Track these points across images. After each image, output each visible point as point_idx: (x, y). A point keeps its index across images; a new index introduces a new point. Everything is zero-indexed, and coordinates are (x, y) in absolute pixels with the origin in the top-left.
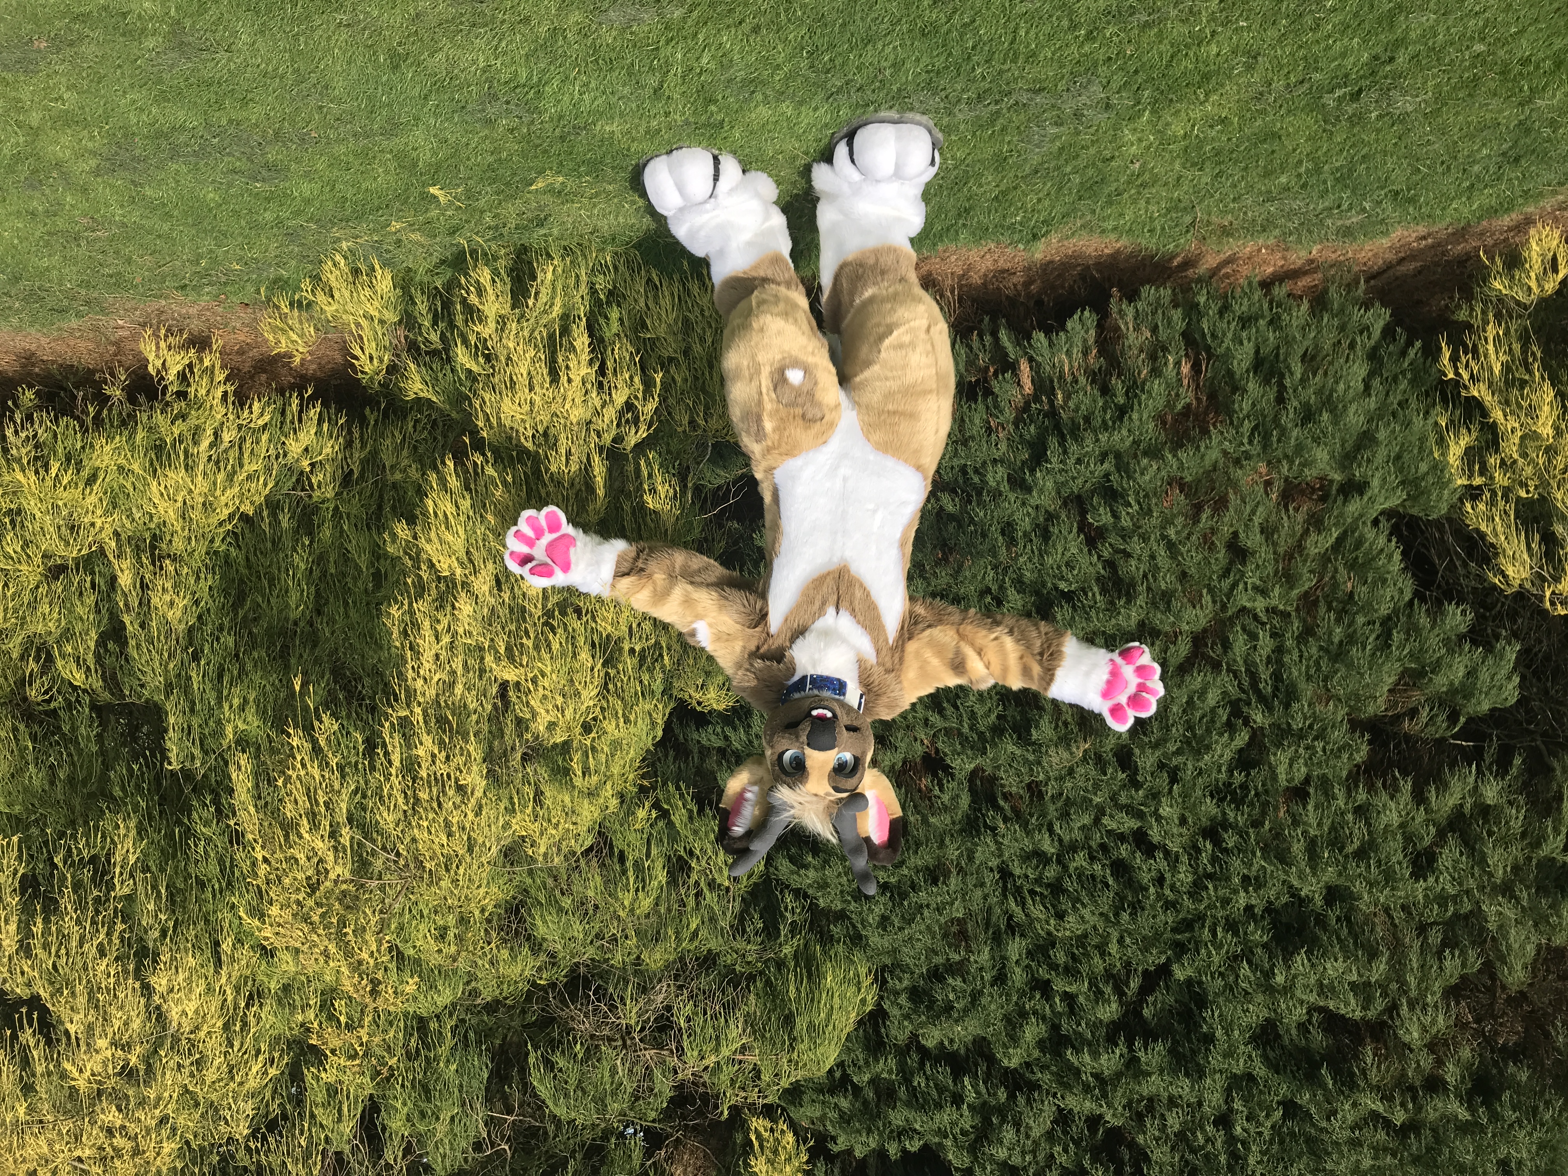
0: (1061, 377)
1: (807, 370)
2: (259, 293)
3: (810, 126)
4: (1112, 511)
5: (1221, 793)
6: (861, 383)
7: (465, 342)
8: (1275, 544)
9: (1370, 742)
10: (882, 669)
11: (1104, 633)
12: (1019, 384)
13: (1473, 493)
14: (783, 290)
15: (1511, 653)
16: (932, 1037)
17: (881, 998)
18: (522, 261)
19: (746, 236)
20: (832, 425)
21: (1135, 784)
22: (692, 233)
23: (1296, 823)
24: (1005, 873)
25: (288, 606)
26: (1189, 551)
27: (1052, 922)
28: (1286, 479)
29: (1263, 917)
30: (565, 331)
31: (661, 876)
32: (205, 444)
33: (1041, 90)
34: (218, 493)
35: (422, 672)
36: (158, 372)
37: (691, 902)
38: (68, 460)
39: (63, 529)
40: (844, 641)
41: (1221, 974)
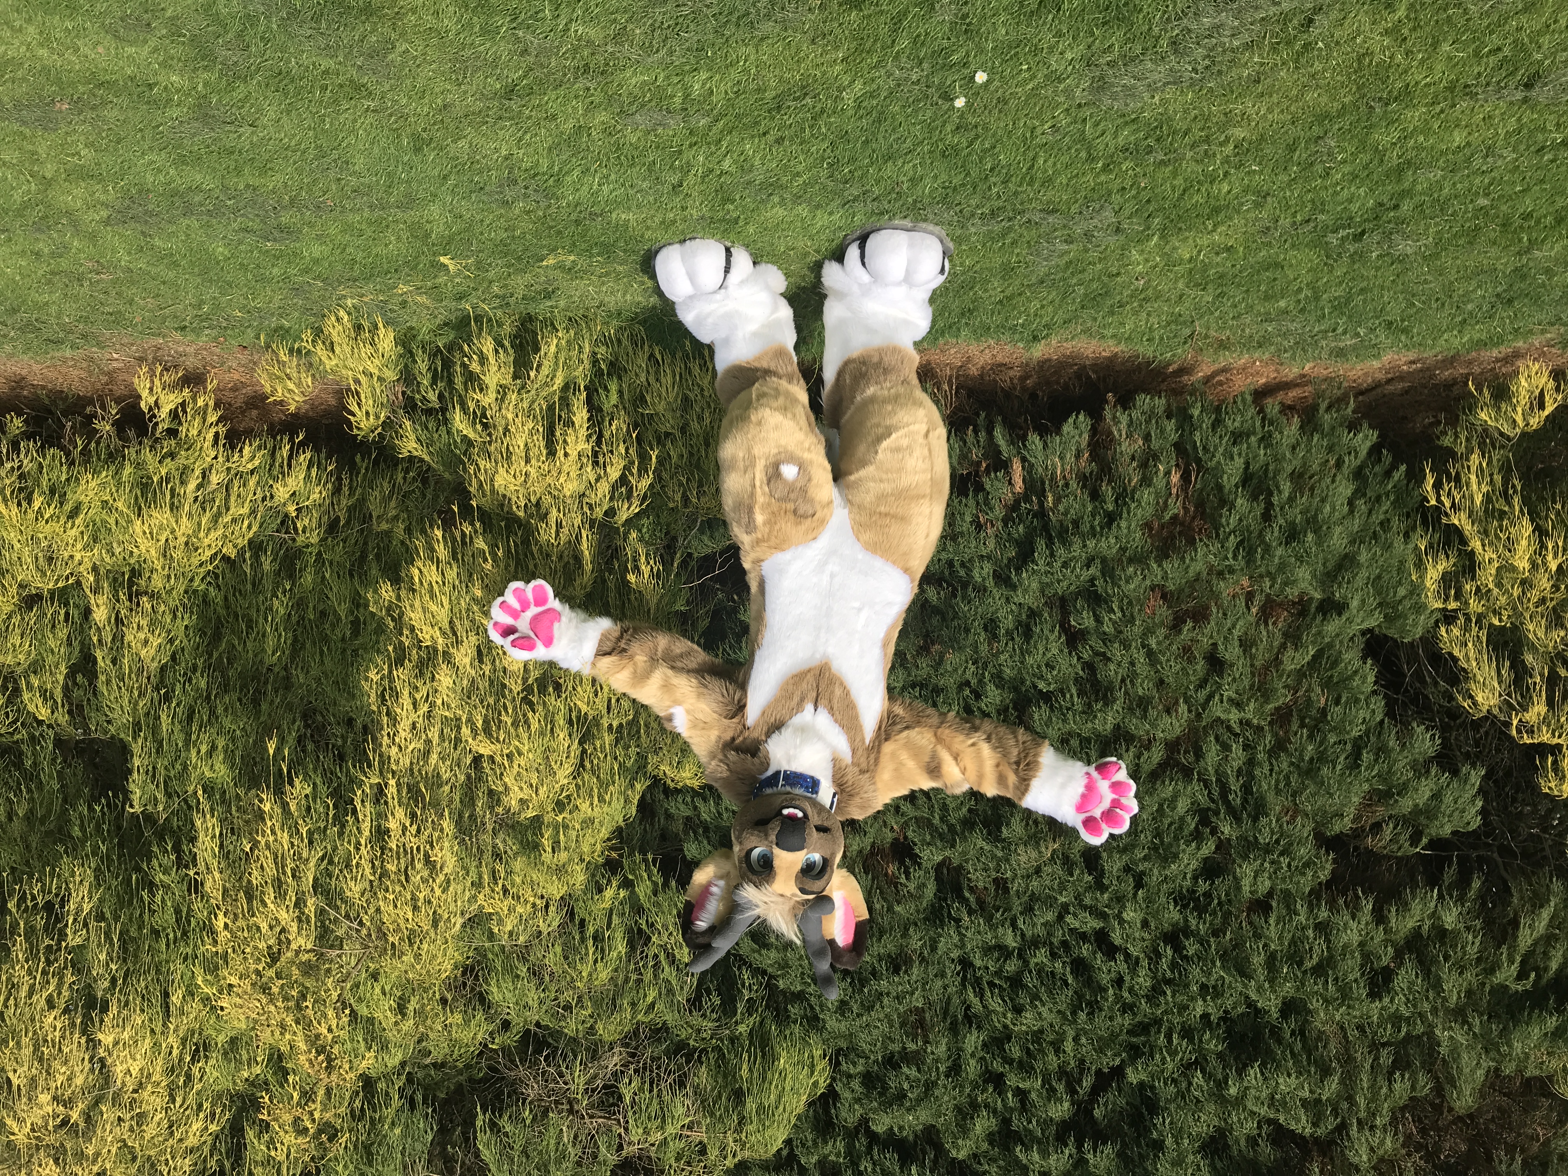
0: (1053, 478)
1: (802, 466)
2: (258, 338)
3: (824, 228)
4: (1095, 615)
5: (1184, 899)
6: (855, 482)
7: (464, 409)
8: (1253, 657)
9: (1335, 861)
10: (856, 769)
11: (1079, 735)
12: (1010, 483)
13: (1449, 618)
14: (784, 383)
15: (1476, 776)
16: (881, 1124)
17: (833, 1079)
18: (526, 330)
19: (753, 327)
20: (823, 522)
21: (1101, 887)
22: (699, 320)
23: (1257, 936)
24: (965, 963)
25: (264, 650)
26: (1168, 660)
27: (1009, 1015)
28: (1268, 596)
29: (1218, 1024)
30: (565, 403)
31: (621, 947)
32: (192, 486)
33: (1054, 211)
34: (202, 535)
35: (397, 740)
36: (150, 409)
37: (648, 975)
38: (52, 491)
39: (41, 560)
40: (820, 738)
41: (1174, 1081)
